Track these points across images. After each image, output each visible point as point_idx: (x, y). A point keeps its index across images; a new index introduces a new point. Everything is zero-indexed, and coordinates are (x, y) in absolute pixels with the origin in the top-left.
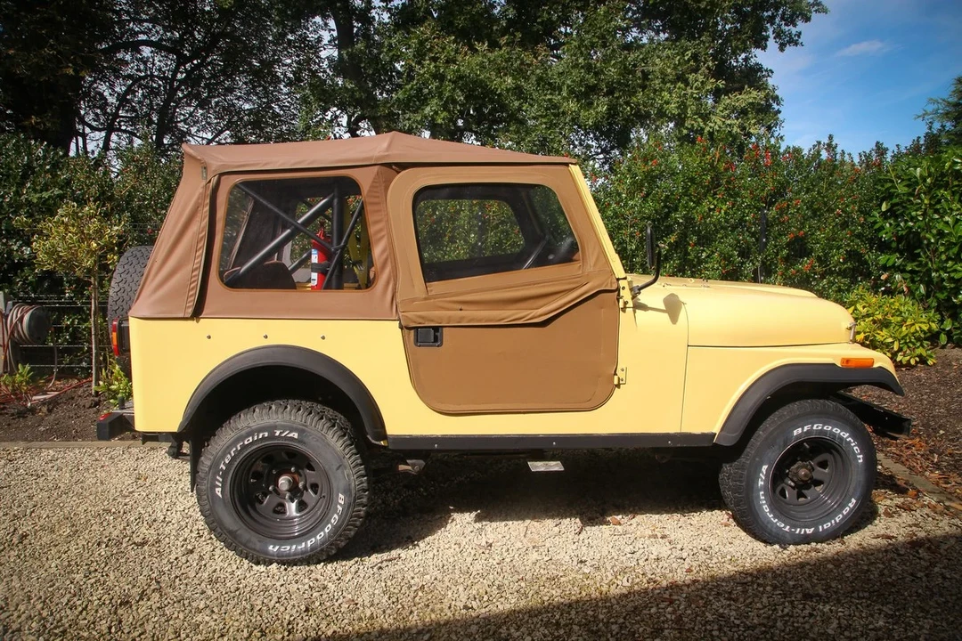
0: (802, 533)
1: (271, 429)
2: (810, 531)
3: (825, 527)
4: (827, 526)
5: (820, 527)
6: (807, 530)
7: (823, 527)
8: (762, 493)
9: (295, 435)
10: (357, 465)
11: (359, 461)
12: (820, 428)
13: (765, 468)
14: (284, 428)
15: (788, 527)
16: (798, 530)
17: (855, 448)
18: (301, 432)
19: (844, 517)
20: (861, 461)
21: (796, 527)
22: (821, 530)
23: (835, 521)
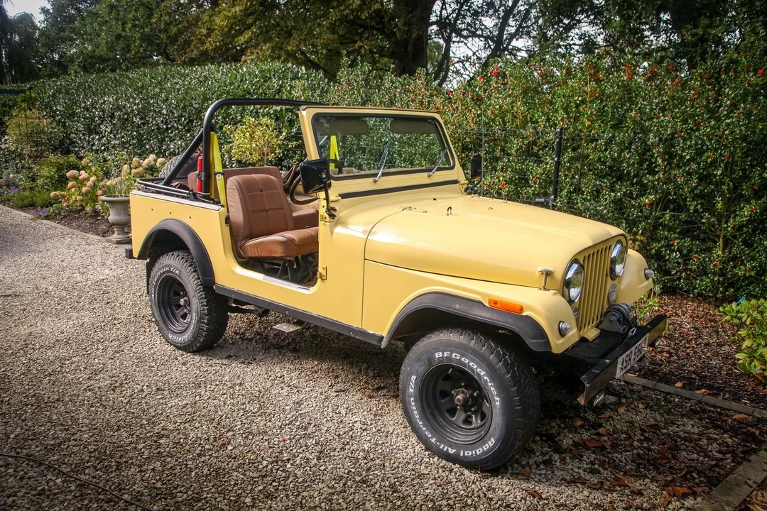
0: (445, 450)
1: (170, 266)
2: (452, 451)
3: (466, 454)
4: (468, 453)
5: (462, 452)
6: (450, 449)
7: (464, 453)
8: (412, 399)
9: (177, 272)
10: (202, 298)
11: (204, 296)
12: (458, 358)
13: (414, 377)
14: (175, 267)
15: (434, 439)
16: (443, 446)
17: (492, 389)
18: (180, 271)
19: (485, 453)
20: (498, 403)
21: (441, 442)
22: (462, 455)
23: (476, 452)
